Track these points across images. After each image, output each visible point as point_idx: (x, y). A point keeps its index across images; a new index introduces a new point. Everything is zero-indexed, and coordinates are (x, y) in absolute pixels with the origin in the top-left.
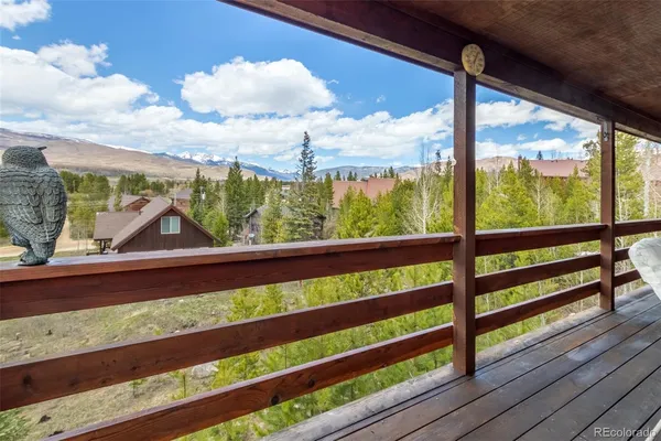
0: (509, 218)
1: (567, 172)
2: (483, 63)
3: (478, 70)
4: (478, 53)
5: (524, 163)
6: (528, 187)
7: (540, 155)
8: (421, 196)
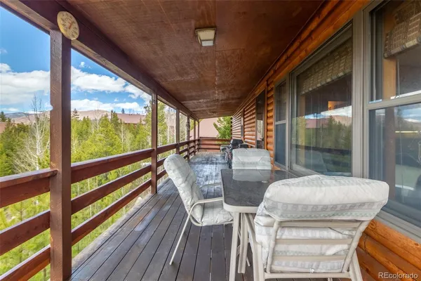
0: (105, 149)
1: (136, 121)
2: (78, 31)
3: (73, 36)
4: (73, 22)
5: (114, 114)
6: (116, 130)
7: (123, 110)
8: (34, 137)
